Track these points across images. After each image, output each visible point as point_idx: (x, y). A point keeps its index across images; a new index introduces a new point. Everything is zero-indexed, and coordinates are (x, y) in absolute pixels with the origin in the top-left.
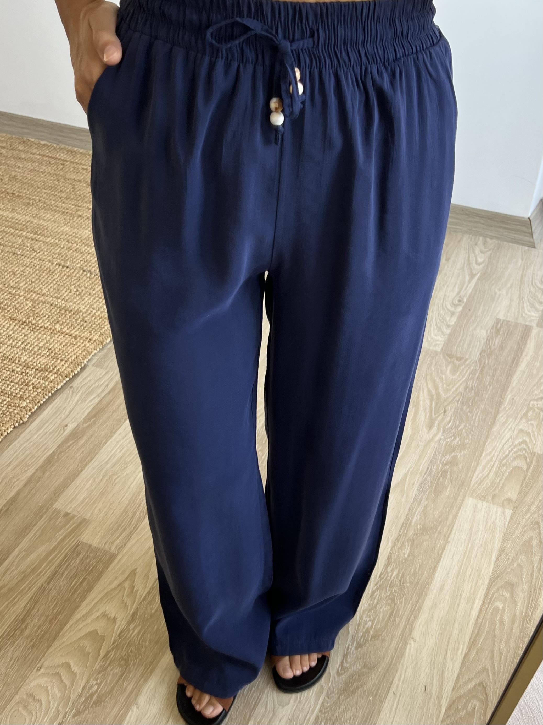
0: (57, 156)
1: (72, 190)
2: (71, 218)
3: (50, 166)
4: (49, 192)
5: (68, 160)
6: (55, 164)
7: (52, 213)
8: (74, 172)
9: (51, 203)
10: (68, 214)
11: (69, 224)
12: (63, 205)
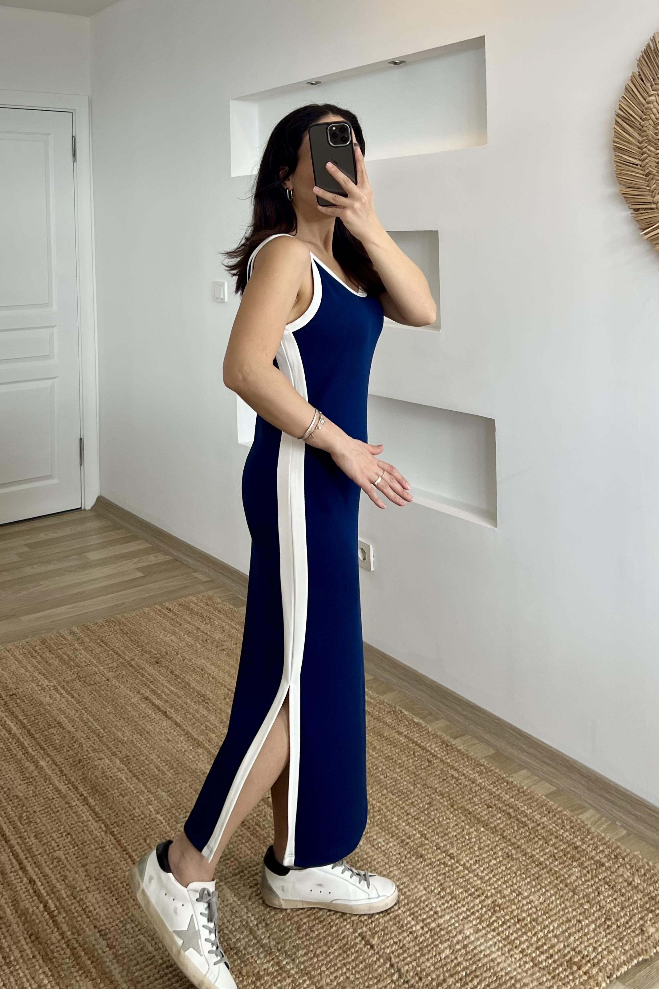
0: (428, 745)
1: (427, 806)
2: (409, 856)
3: (412, 758)
4: (397, 799)
5: (439, 756)
6: (421, 757)
7: (387, 837)
8: (439, 778)
9: (393, 818)
10: (407, 847)
11: (402, 865)
12: (407, 827)
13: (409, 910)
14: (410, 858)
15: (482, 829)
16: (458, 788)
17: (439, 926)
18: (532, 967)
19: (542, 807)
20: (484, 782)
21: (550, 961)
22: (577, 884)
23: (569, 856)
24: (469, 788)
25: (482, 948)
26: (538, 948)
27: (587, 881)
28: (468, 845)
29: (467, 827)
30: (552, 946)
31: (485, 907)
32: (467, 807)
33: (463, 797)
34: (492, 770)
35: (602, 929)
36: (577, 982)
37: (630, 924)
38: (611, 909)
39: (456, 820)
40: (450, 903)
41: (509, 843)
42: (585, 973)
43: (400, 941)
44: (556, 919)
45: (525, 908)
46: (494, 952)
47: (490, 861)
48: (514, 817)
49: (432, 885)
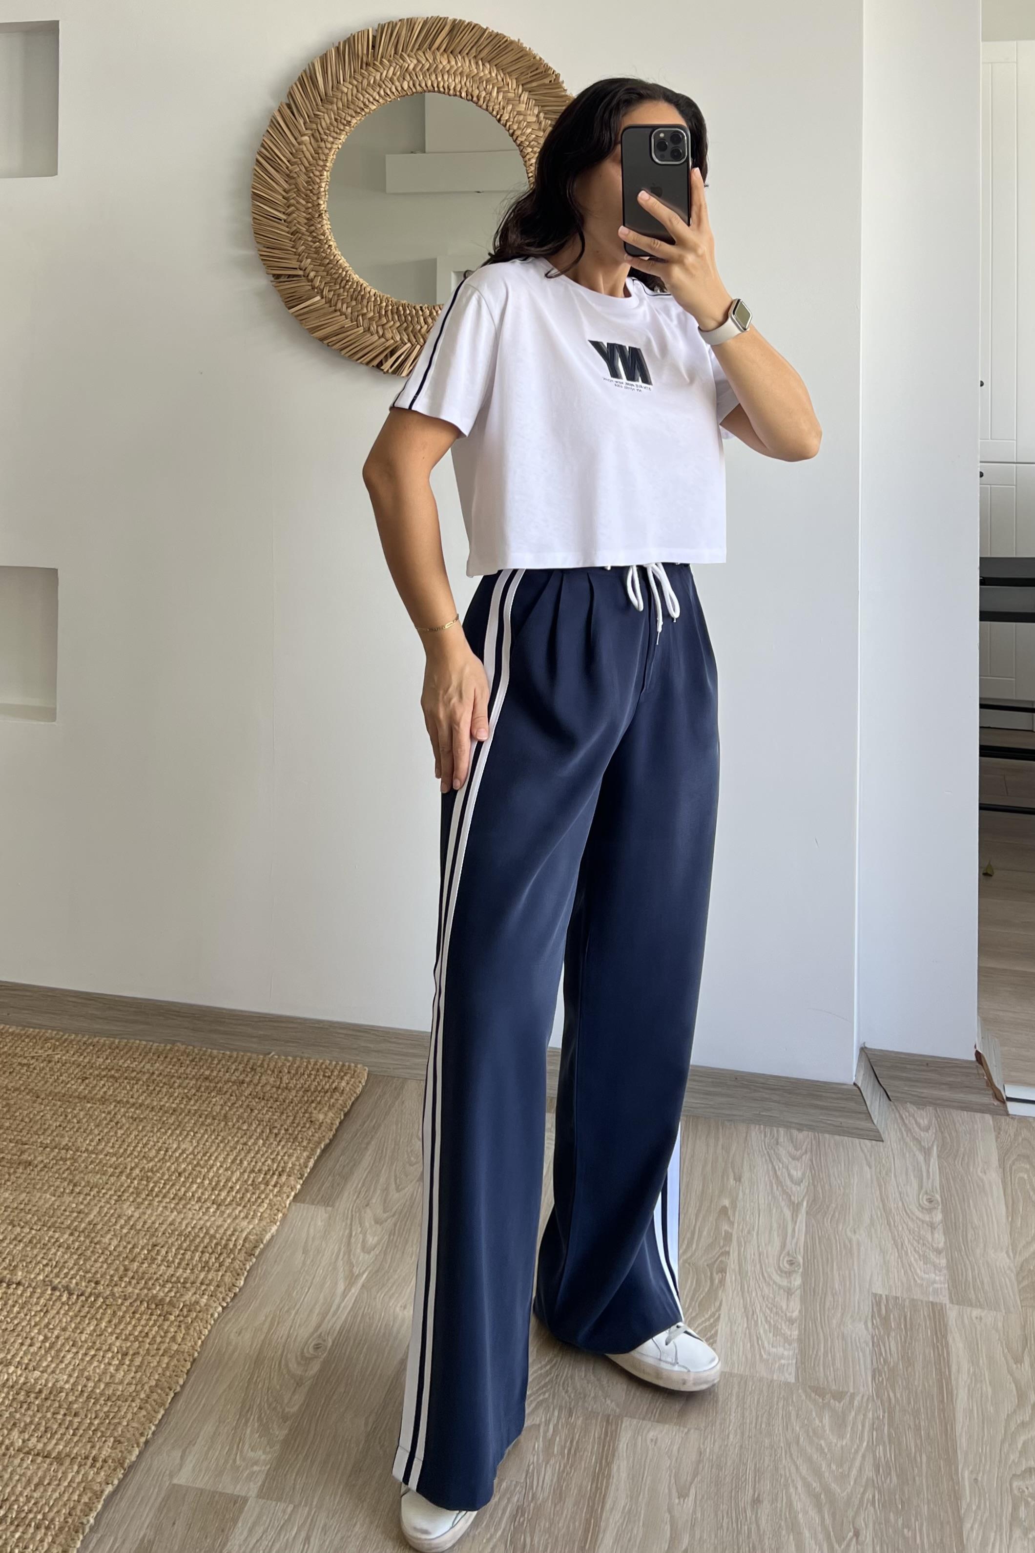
13: (43, 1225)
14: (15, 1172)
15: (89, 1105)
16: (34, 1075)
17: (90, 1223)
18: (217, 1209)
19: (147, 1053)
20: (64, 1055)
21: (234, 1193)
22: (223, 1112)
23: (203, 1089)
24: (48, 1069)
25: (153, 1218)
26: (213, 1189)
27: (233, 1104)
28: (80, 1128)
29: (69, 1110)
30: (228, 1180)
31: (134, 1179)
32: (56, 1091)
33: (46, 1082)
34: (66, 1040)
35: (272, 1140)
36: (271, 1196)
37: (297, 1121)
38: (270, 1119)
39: (50, 1110)
40: (92, 1194)
41: (128, 1106)
42: (275, 1186)
43: (50, 1260)
44: (219, 1154)
45: (181, 1160)
46: (168, 1216)
47: (116, 1133)
48: (119, 1078)
49: (58, 1187)
